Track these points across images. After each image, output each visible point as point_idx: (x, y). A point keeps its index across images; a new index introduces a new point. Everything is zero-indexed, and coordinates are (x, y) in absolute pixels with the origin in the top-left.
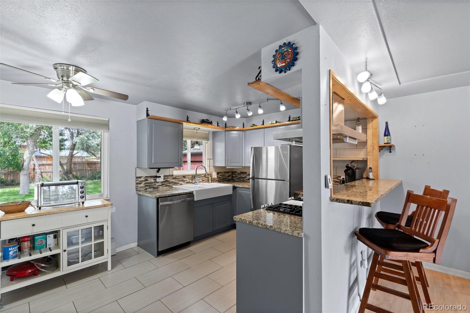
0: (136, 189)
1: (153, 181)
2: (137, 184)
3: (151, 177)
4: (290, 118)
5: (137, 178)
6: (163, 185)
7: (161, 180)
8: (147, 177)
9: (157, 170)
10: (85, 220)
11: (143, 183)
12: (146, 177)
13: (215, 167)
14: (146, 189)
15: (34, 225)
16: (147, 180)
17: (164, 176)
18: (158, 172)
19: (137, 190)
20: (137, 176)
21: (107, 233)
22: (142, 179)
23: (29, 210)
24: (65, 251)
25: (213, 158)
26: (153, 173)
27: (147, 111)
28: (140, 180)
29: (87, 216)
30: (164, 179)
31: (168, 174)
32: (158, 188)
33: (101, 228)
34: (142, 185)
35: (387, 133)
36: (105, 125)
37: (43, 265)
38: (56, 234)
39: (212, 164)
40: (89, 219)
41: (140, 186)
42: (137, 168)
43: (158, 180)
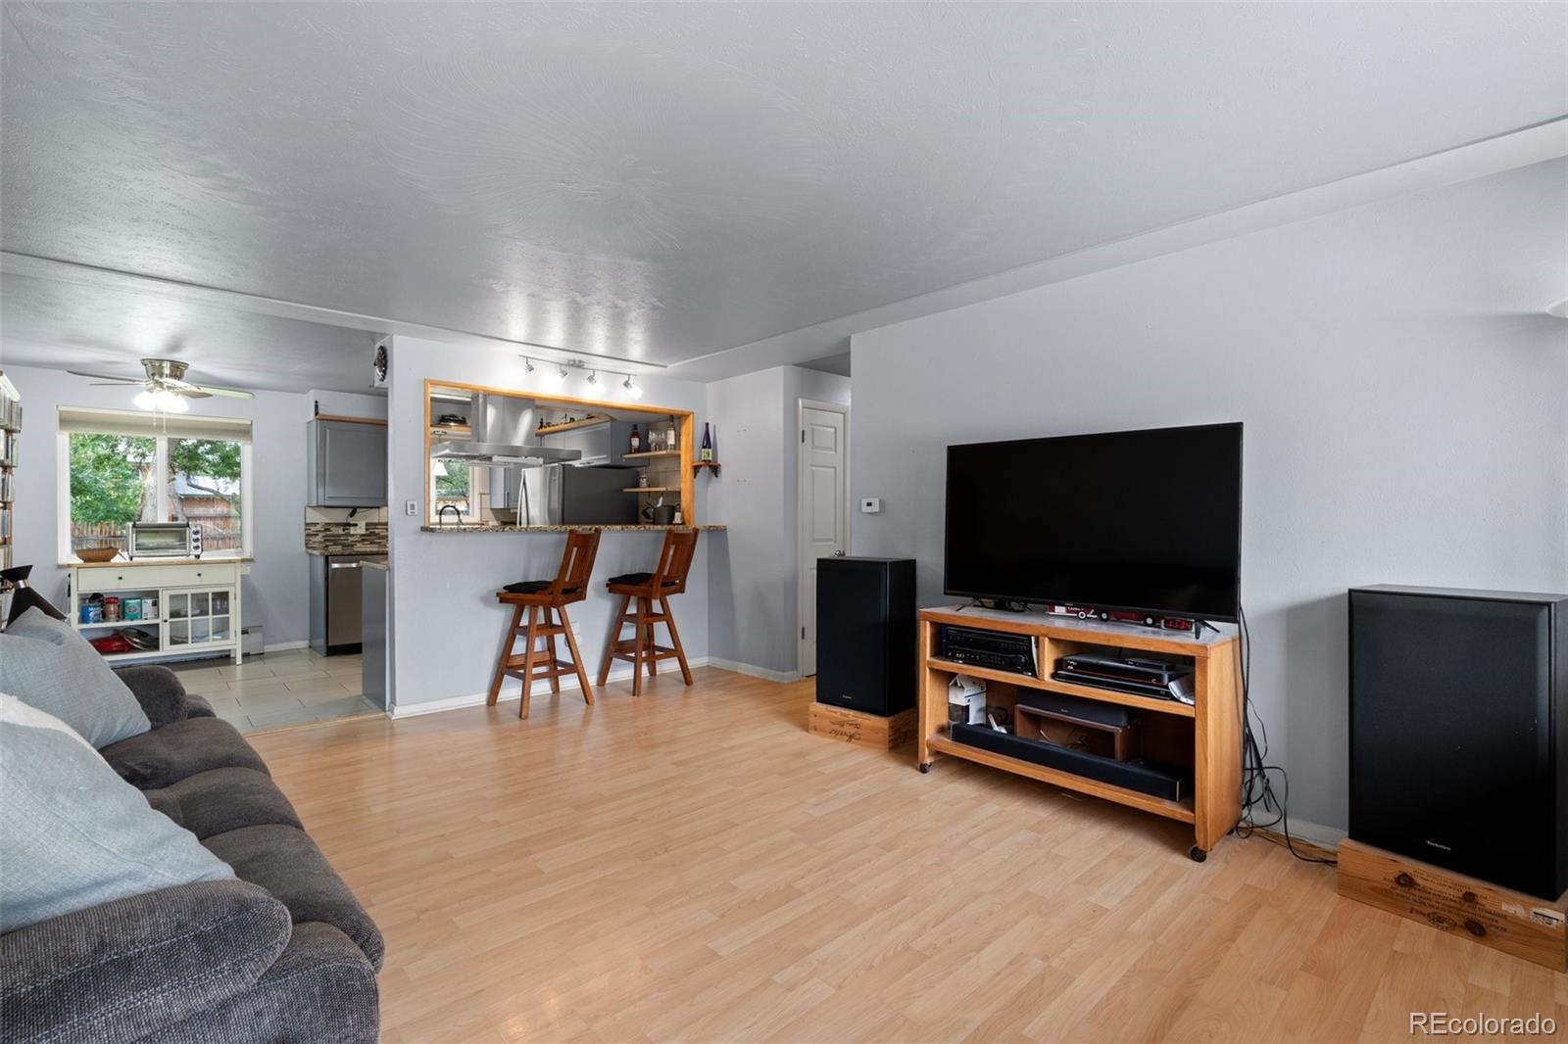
0: (306, 544)
1: (341, 532)
2: (308, 535)
3: (337, 525)
4: (542, 423)
5: (307, 524)
6: (363, 540)
7: (361, 530)
8: (327, 527)
9: (351, 510)
10: (197, 581)
11: (321, 535)
12: (327, 524)
13: (495, 511)
14: (327, 546)
15: (120, 578)
16: (329, 530)
17: (367, 524)
18: (352, 515)
19: (307, 548)
20: (308, 521)
21: (235, 606)
22: (319, 528)
23: (117, 559)
24: (166, 621)
25: (490, 490)
26: (341, 516)
27: (316, 406)
28: (313, 528)
29: (199, 575)
30: (367, 530)
31: (377, 521)
32: (352, 546)
33: (223, 597)
34: (319, 538)
35: (707, 442)
36: (245, 432)
37: (138, 641)
38: (153, 595)
39: (487, 504)
40: (204, 580)
41: (313, 539)
42: (308, 509)
43: (352, 531)
